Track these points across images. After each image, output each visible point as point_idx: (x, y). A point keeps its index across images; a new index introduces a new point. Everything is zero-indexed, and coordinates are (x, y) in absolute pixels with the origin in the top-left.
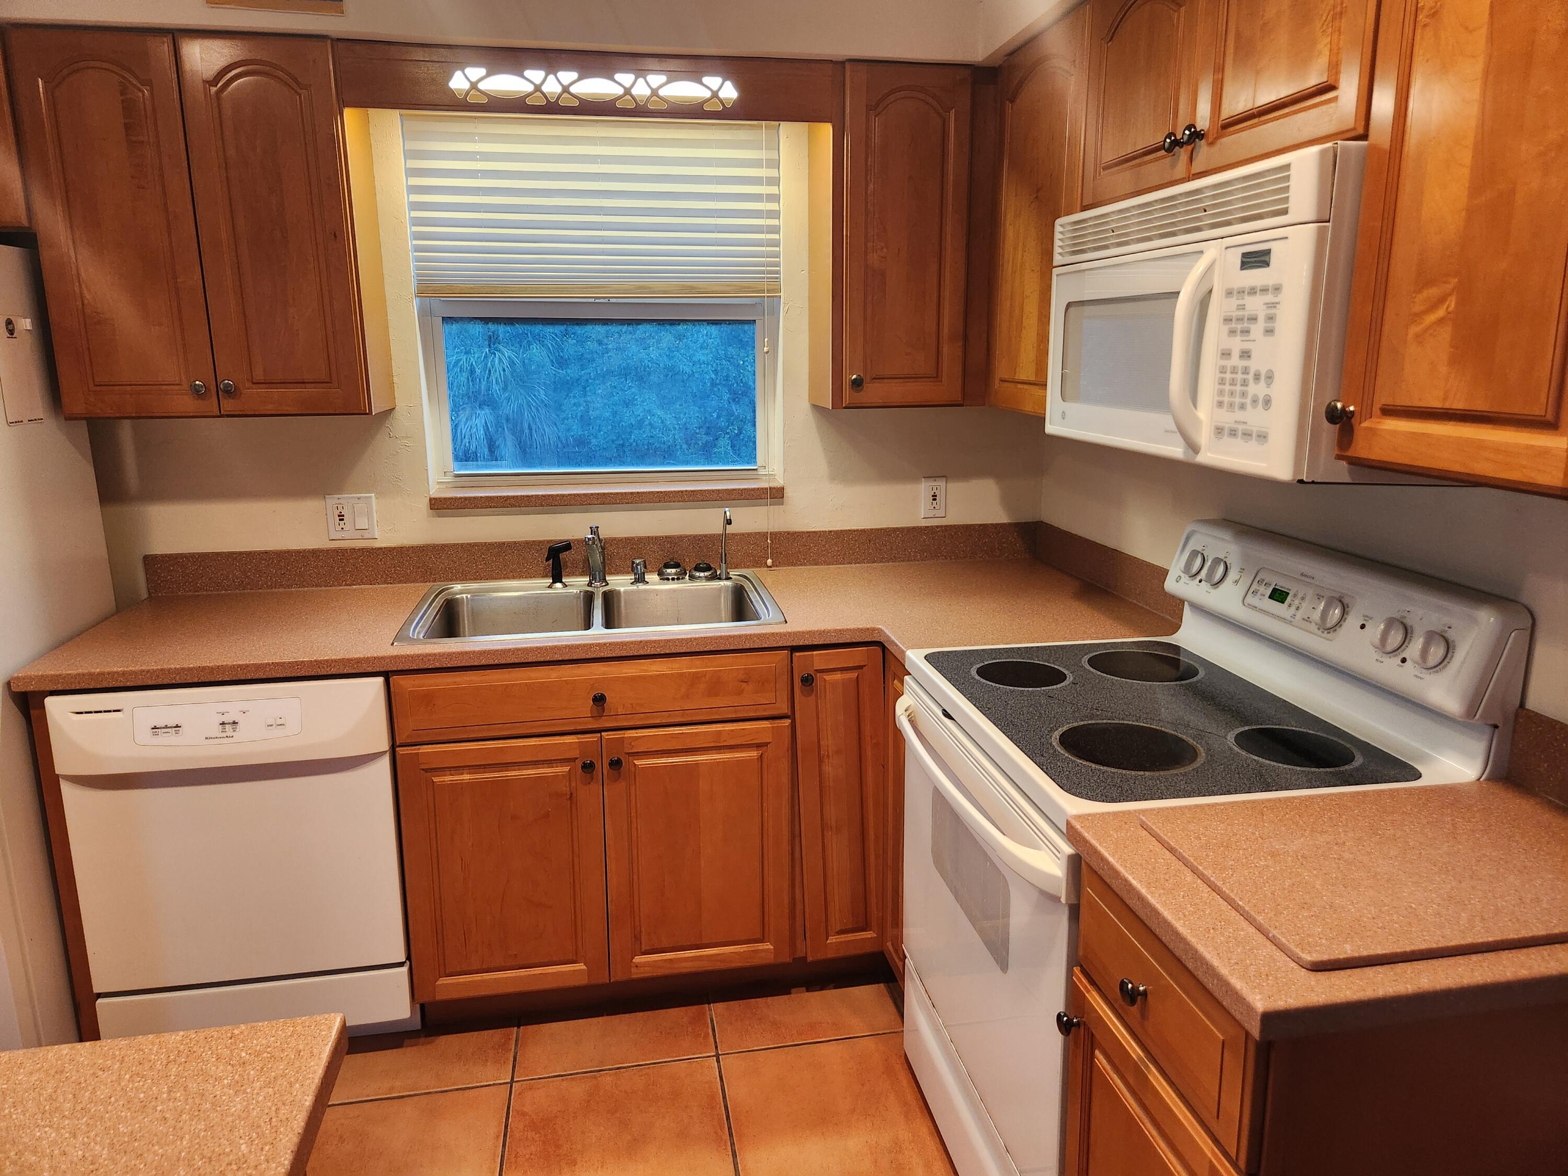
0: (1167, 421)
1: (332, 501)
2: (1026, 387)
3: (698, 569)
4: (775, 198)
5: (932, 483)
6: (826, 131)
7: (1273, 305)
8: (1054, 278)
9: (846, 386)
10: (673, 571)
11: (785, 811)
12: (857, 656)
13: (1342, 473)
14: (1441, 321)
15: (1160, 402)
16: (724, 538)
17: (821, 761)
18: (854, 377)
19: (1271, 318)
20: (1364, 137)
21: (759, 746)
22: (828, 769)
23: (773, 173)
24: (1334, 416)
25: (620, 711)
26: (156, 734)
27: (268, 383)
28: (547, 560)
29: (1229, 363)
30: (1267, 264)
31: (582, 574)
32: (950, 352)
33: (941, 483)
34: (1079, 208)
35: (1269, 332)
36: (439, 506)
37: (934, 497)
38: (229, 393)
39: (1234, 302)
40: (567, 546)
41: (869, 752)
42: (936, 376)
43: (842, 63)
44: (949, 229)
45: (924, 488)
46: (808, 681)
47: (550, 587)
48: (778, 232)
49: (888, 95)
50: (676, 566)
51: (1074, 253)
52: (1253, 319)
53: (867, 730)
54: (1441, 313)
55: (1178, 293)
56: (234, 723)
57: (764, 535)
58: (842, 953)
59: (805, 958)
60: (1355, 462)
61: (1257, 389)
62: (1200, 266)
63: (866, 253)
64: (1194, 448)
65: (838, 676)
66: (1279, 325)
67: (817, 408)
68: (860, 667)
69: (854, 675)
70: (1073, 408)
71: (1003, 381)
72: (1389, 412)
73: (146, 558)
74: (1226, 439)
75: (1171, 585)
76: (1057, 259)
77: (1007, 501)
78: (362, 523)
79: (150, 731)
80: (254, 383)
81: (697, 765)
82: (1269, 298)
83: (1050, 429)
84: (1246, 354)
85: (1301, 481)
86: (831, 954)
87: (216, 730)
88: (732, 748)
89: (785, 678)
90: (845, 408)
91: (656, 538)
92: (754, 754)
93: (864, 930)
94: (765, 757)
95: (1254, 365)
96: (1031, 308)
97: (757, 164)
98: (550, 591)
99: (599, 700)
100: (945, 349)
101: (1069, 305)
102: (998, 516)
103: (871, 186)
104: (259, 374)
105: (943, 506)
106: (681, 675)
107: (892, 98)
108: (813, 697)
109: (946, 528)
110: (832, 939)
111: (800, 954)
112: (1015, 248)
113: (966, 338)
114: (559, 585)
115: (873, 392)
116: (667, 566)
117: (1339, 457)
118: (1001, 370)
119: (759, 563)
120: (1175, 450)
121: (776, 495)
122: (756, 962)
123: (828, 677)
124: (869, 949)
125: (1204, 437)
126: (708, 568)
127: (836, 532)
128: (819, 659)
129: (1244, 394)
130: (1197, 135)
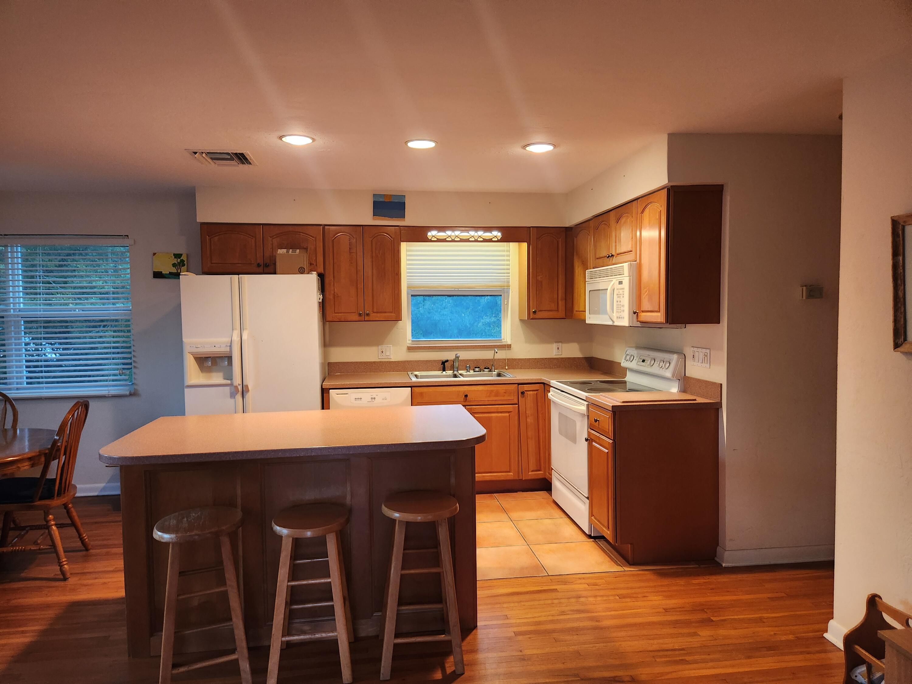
0: (607, 317)
1: (380, 347)
2: (582, 312)
3: (485, 368)
4: (509, 260)
5: (557, 344)
6: (525, 245)
7: (623, 292)
8: (586, 284)
9: (531, 313)
10: (478, 369)
11: (516, 432)
12: (536, 387)
13: (639, 324)
14: (646, 295)
15: (605, 313)
16: (493, 360)
17: (526, 418)
18: (534, 310)
19: (623, 294)
20: (636, 261)
21: (509, 412)
22: (528, 420)
23: (508, 253)
24: (635, 313)
25: (471, 400)
26: (356, 400)
27: (377, 312)
28: (441, 365)
29: (618, 303)
30: (622, 284)
31: (450, 370)
32: (561, 304)
33: (560, 344)
34: (592, 268)
35: (623, 297)
36: (410, 349)
37: (558, 348)
38: (368, 315)
39: (618, 291)
40: (447, 361)
41: (540, 415)
42: (558, 310)
43: (530, 227)
44: (560, 269)
45: (555, 346)
46: (523, 393)
47: (442, 373)
48: (509, 270)
49: (542, 235)
50: (479, 368)
51: (590, 279)
52: (621, 294)
53: (540, 409)
54: (646, 293)
55: (607, 289)
56: (375, 398)
57: (505, 360)
58: (533, 478)
59: (522, 479)
60: (642, 322)
61: (622, 308)
62: (612, 283)
63: (537, 276)
64: (613, 322)
65: (531, 392)
66: (624, 296)
67: (522, 321)
68: (538, 390)
69: (536, 392)
70: (591, 316)
71: (576, 311)
72: (643, 312)
73: (329, 363)
74: (619, 319)
75: (622, 365)
76: (587, 280)
77: (581, 350)
78: (388, 354)
79: (354, 399)
80: (373, 312)
81: (492, 417)
82: (623, 290)
83: (587, 322)
84: (620, 302)
85: (630, 326)
86: (530, 478)
87: (370, 400)
88: (501, 412)
89: (517, 392)
90: (531, 319)
91: (472, 360)
92: (507, 414)
93: (539, 471)
94: (510, 416)
95: (621, 303)
96: (582, 291)
97: (504, 251)
98: (442, 374)
99: (466, 396)
100: (560, 302)
101: (590, 291)
102: (579, 355)
103: (538, 259)
104: (375, 310)
105: (561, 351)
106: (488, 390)
107: (544, 236)
108: (524, 398)
109: (562, 358)
110: (530, 473)
111: (521, 478)
112: (578, 276)
113: (566, 300)
114: (444, 372)
115: (539, 315)
116: (476, 368)
117: (637, 321)
118: (576, 308)
119: (503, 368)
120: (610, 323)
121: (509, 347)
122: (508, 478)
123: (528, 393)
124: (541, 477)
125: (615, 319)
126: (488, 368)
127: (527, 359)
128: (526, 387)
129: (620, 309)
130: (613, 256)
